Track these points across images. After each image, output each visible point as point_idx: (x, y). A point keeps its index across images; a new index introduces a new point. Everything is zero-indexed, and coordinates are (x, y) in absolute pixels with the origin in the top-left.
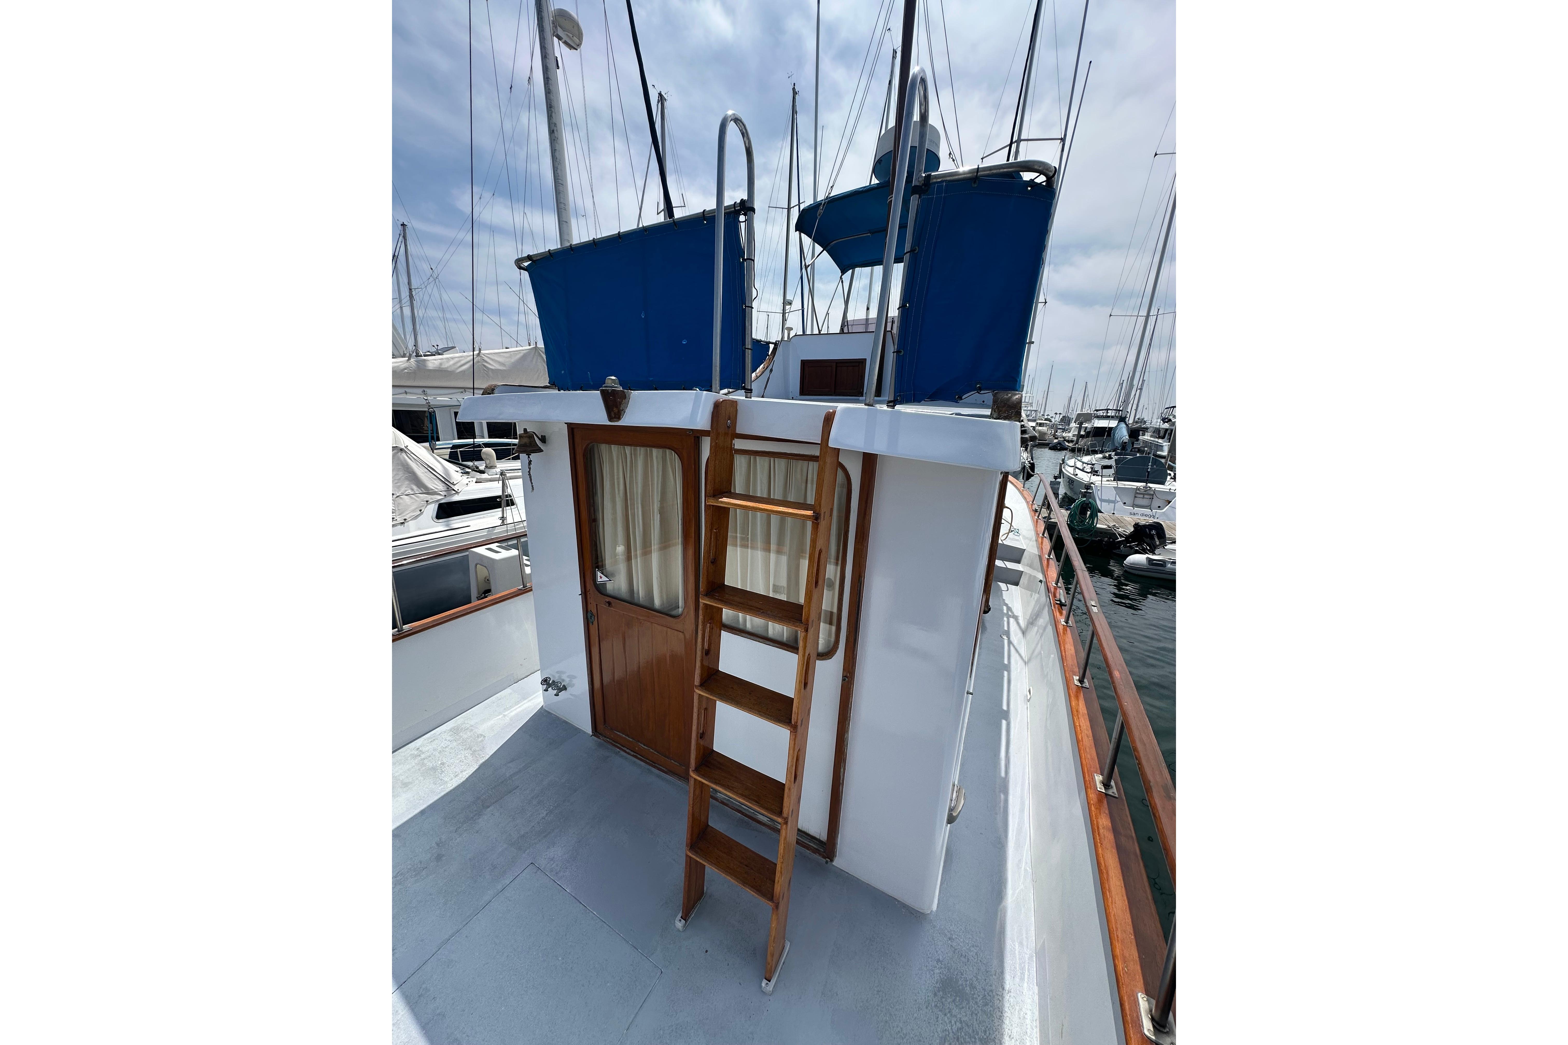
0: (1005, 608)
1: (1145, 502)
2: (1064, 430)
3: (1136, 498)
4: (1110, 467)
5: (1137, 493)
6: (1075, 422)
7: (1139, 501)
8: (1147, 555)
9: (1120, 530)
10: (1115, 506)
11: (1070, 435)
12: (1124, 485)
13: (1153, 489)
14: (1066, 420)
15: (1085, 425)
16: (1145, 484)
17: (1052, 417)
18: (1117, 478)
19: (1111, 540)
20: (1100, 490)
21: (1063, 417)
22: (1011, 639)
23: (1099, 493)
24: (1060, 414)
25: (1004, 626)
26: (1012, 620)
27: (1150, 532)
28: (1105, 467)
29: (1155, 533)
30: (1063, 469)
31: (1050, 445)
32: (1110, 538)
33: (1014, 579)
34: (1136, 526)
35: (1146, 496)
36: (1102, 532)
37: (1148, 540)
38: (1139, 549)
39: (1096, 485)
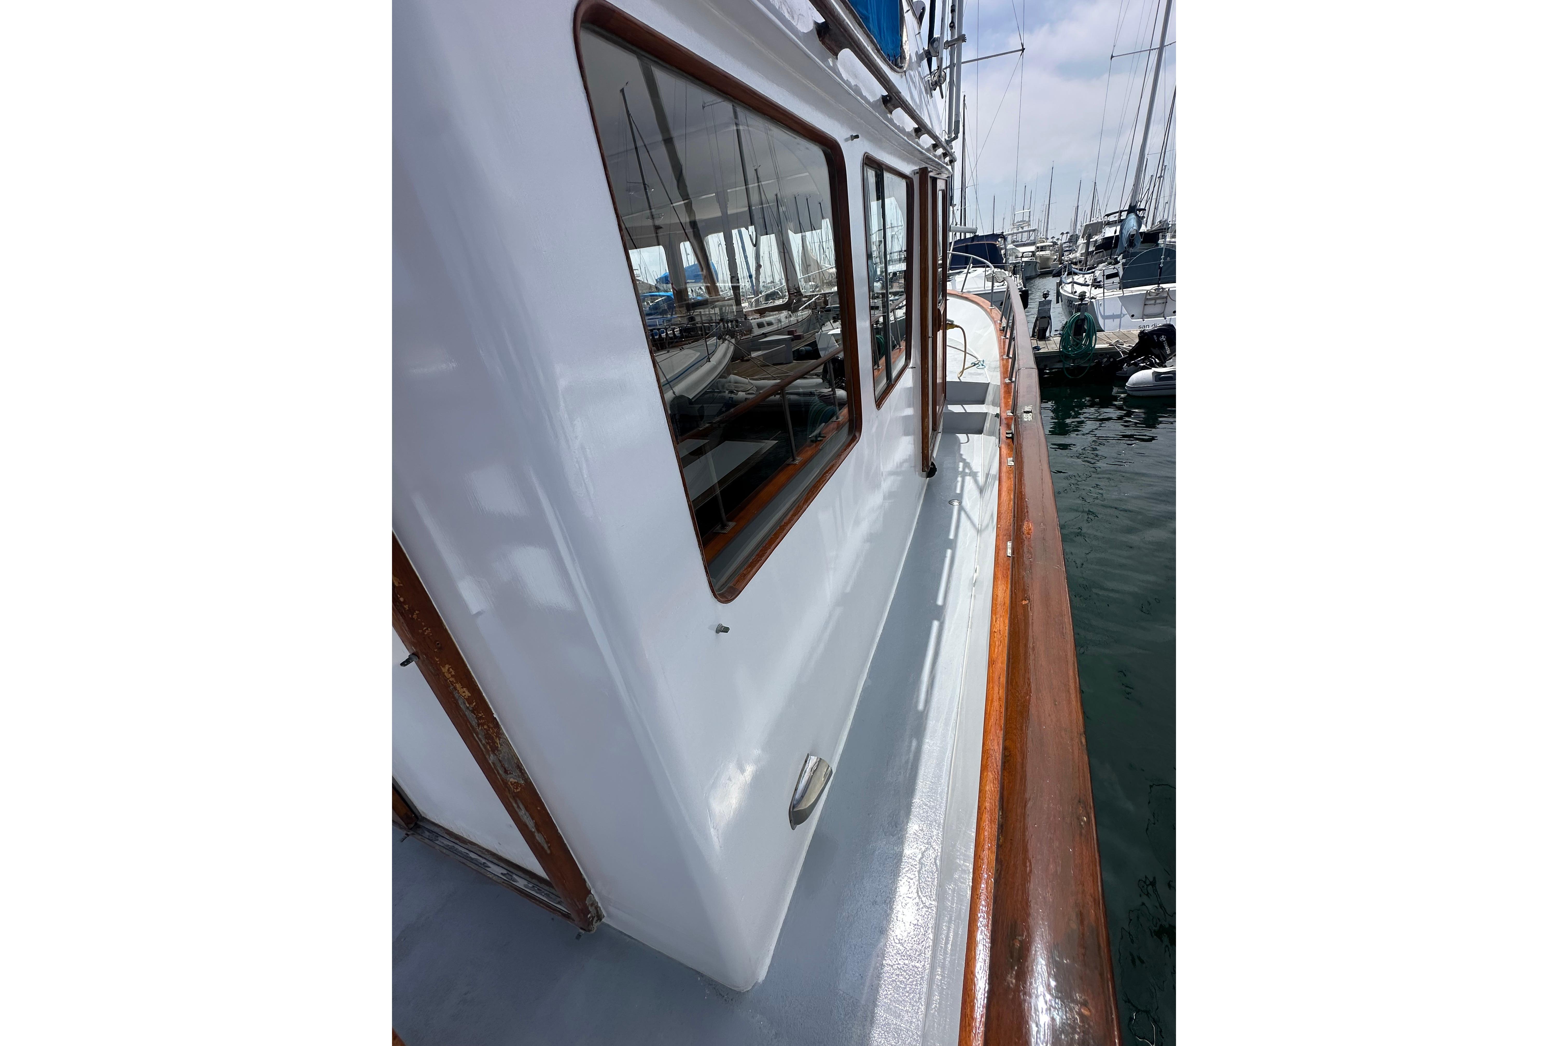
0: (961, 465)
1: (1157, 309)
2: (1070, 251)
3: (1146, 306)
4: (1115, 275)
5: (1147, 299)
6: (1083, 237)
7: (1150, 310)
8: (1154, 369)
9: (1124, 346)
10: (1120, 320)
11: (1078, 255)
12: (1132, 292)
13: (1167, 289)
14: (1073, 239)
15: (1095, 238)
16: (1157, 285)
17: (1058, 239)
18: (1124, 286)
19: (1112, 360)
20: (1102, 305)
21: (1070, 236)
22: (964, 504)
23: (1102, 308)
24: (1067, 233)
25: (956, 487)
26: (968, 479)
27: (1158, 339)
28: (1109, 277)
29: (1164, 339)
30: (1061, 291)
31: (1054, 272)
32: (1110, 357)
33: (975, 425)
34: (1142, 335)
35: (1158, 301)
36: (1103, 353)
37: (1156, 351)
38: (1146, 364)
39: (1097, 299)
